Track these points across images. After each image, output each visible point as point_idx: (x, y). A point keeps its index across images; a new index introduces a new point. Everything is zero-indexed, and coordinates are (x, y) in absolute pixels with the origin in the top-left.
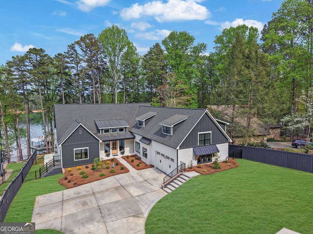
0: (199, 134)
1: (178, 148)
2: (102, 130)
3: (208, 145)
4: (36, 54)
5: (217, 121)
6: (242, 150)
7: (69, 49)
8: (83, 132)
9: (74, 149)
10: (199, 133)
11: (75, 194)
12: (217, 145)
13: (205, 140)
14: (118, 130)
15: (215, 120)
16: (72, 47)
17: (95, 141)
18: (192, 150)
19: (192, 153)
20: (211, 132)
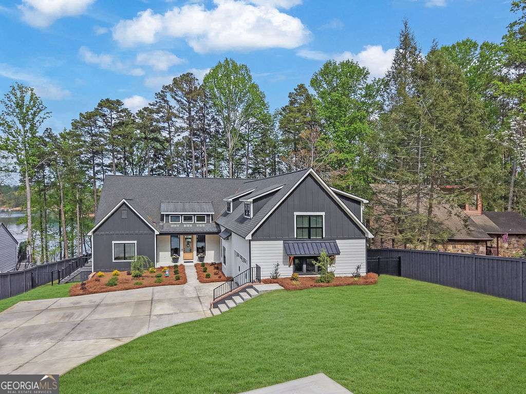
0: (297, 216)
1: (249, 237)
2: (167, 215)
3: (317, 240)
4: (111, 110)
5: (334, 192)
6: (400, 258)
7: (158, 100)
8: (128, 214)
9: (113, 242)
10: (296, 214)
11: (72, 303)
12: (338, 241)
13: (309, 228)
14: (194, 219)
15: (330, 190)
16: (161, 96)
17: (147, 231)
18: (282, 246)
19: (282, 252)
20: (323, 214)
